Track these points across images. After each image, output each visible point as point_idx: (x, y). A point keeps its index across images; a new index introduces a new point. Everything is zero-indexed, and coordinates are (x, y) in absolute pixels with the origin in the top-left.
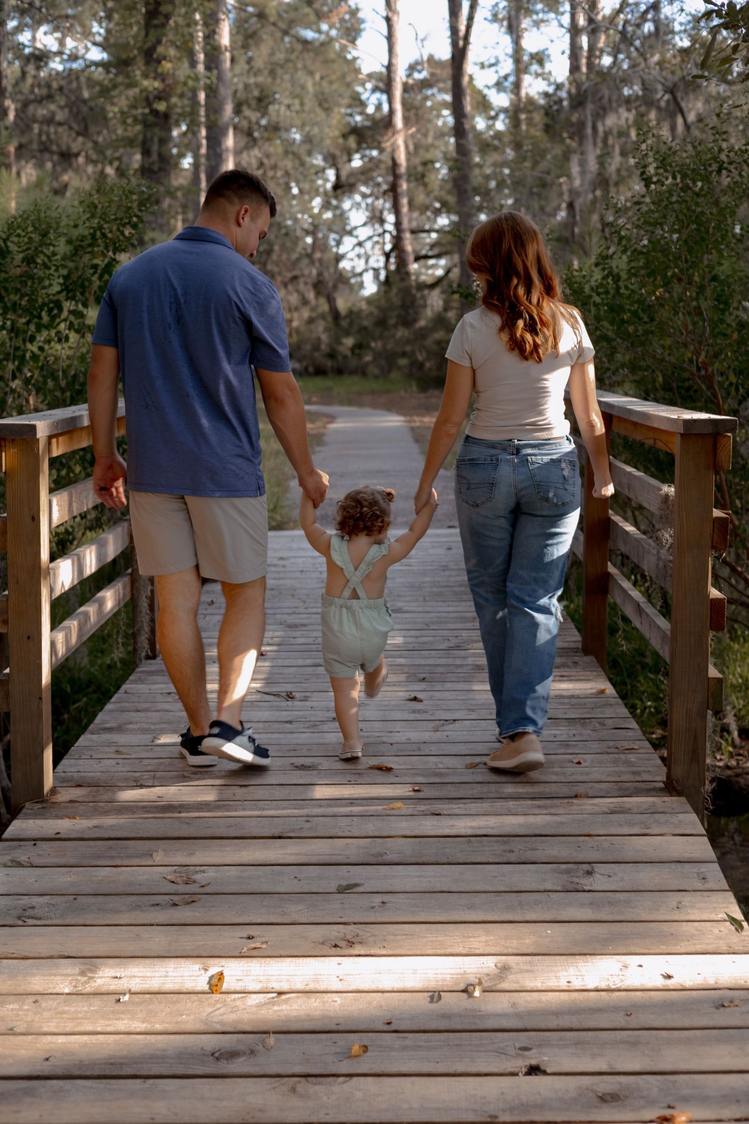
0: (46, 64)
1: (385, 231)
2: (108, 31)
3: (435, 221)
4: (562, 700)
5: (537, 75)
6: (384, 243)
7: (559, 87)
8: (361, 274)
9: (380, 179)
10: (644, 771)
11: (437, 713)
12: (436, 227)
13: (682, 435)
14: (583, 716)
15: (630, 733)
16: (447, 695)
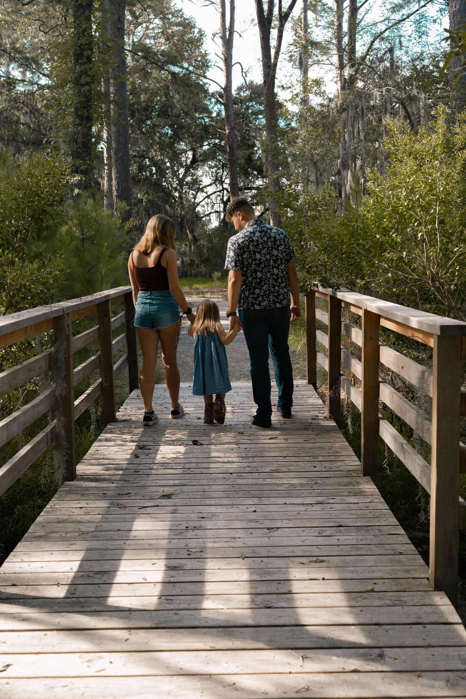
0: (15, 87)
1: (223, 189)
2: (52, 67)
3: (254, 182)
4: (351, 511)
5: (316, 94)
6: (223, 196)
7: (330, 100)
8: (209, 215)
9: (220, 157)
10: (413, 570)
11: (266, 522)
12: (255, 186)
13: (438, 336)
14: (367, 524)
15: (400, 538)
16: (272, 508)
